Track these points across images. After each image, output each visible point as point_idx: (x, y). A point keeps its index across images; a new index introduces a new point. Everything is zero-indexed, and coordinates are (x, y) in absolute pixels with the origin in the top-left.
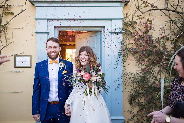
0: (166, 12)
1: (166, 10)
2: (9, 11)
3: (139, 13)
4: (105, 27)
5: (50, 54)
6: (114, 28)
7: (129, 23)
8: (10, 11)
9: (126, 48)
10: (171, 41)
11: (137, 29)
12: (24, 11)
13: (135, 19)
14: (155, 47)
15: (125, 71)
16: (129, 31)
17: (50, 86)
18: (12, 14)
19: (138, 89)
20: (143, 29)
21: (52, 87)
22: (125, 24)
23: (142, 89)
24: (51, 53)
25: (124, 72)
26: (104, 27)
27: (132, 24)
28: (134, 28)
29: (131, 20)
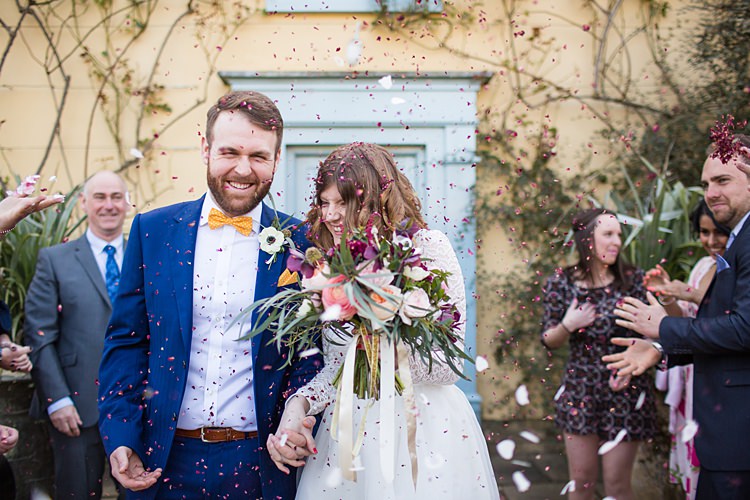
0: (599, 105)
1: (596, 97)
2: (159, 103)
3: (520, 108)
4: (428, 147)
5: (223, 186)
6: (450, 150)
7: (493, 134)
8: (162, 103)
9: (484, 206)
10: (615, 184)
11: (517, 153)
12: (204, 101)
13: (511, 125)
14: (566, 200)
15: (483, 267)
16: (494, 158)
17: (194, 344)
18: (166, 108)
19: (519, 319)
20: (533, 154)
21: (207, 353)
22: (483, 139)
23: (532, 320)
24: (229, 182)
25: (480, 272)
26: (423, 147)
27: (502, 138)
28: (509, 150)
29: (498, 127)
